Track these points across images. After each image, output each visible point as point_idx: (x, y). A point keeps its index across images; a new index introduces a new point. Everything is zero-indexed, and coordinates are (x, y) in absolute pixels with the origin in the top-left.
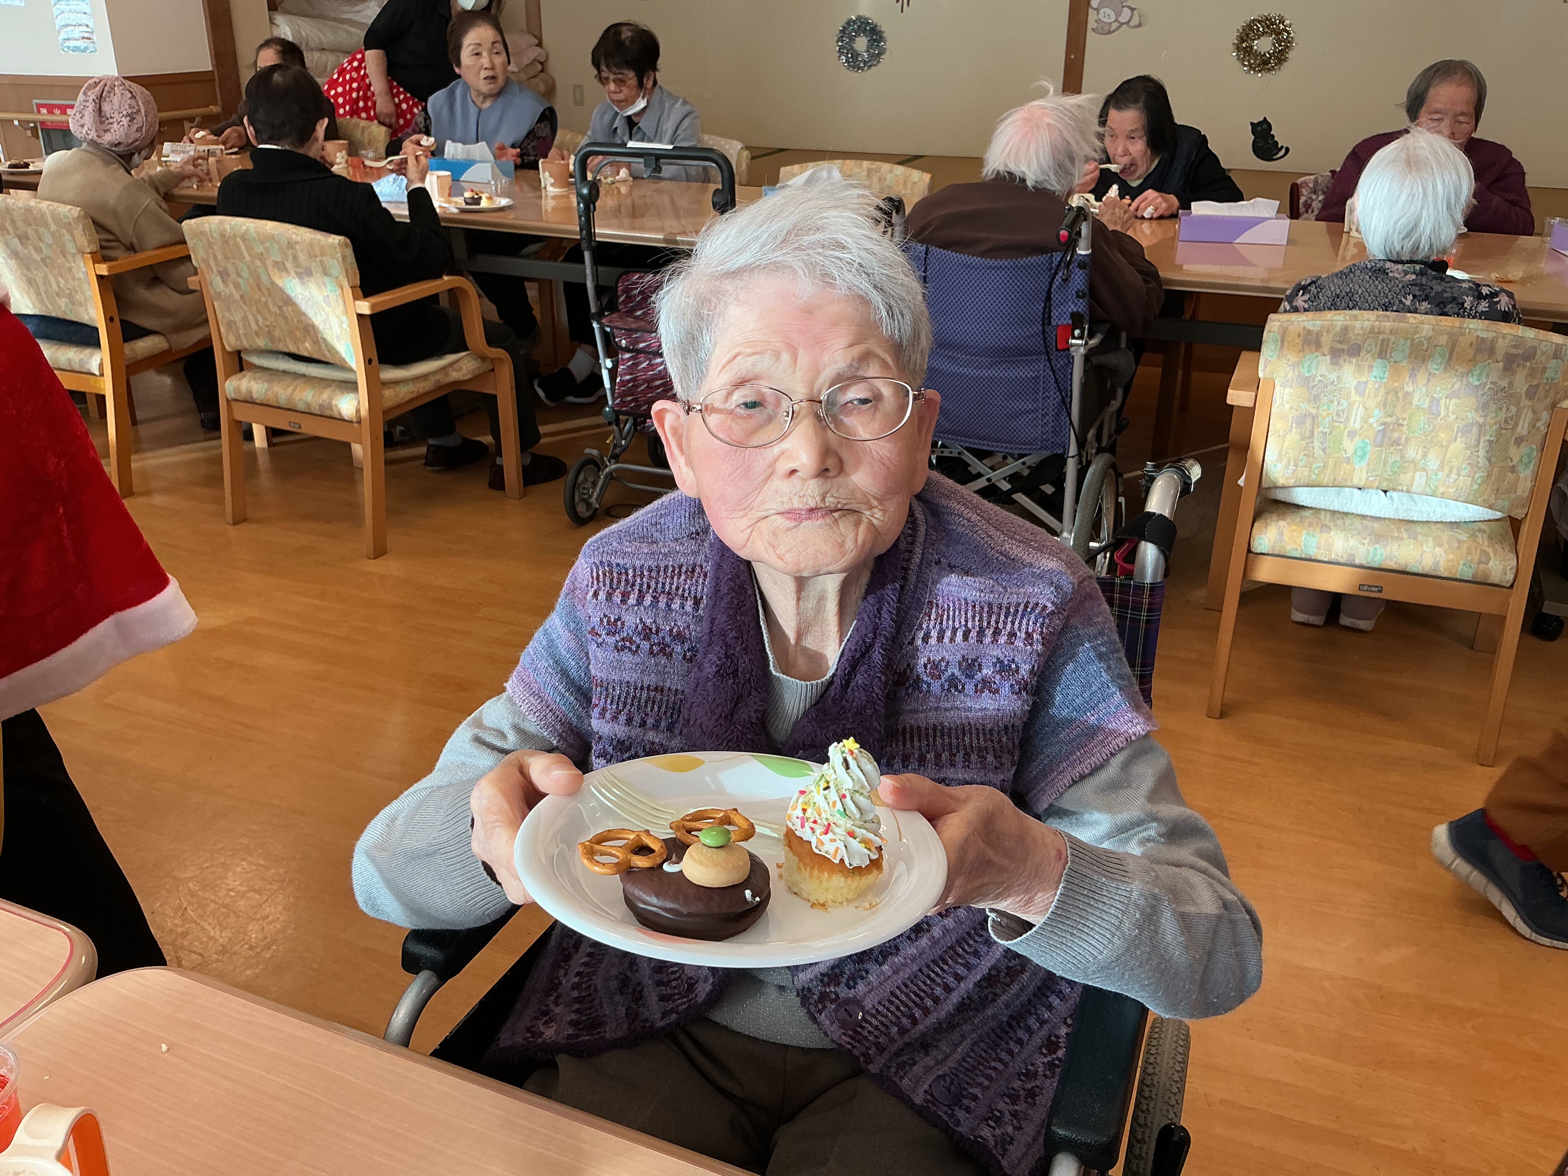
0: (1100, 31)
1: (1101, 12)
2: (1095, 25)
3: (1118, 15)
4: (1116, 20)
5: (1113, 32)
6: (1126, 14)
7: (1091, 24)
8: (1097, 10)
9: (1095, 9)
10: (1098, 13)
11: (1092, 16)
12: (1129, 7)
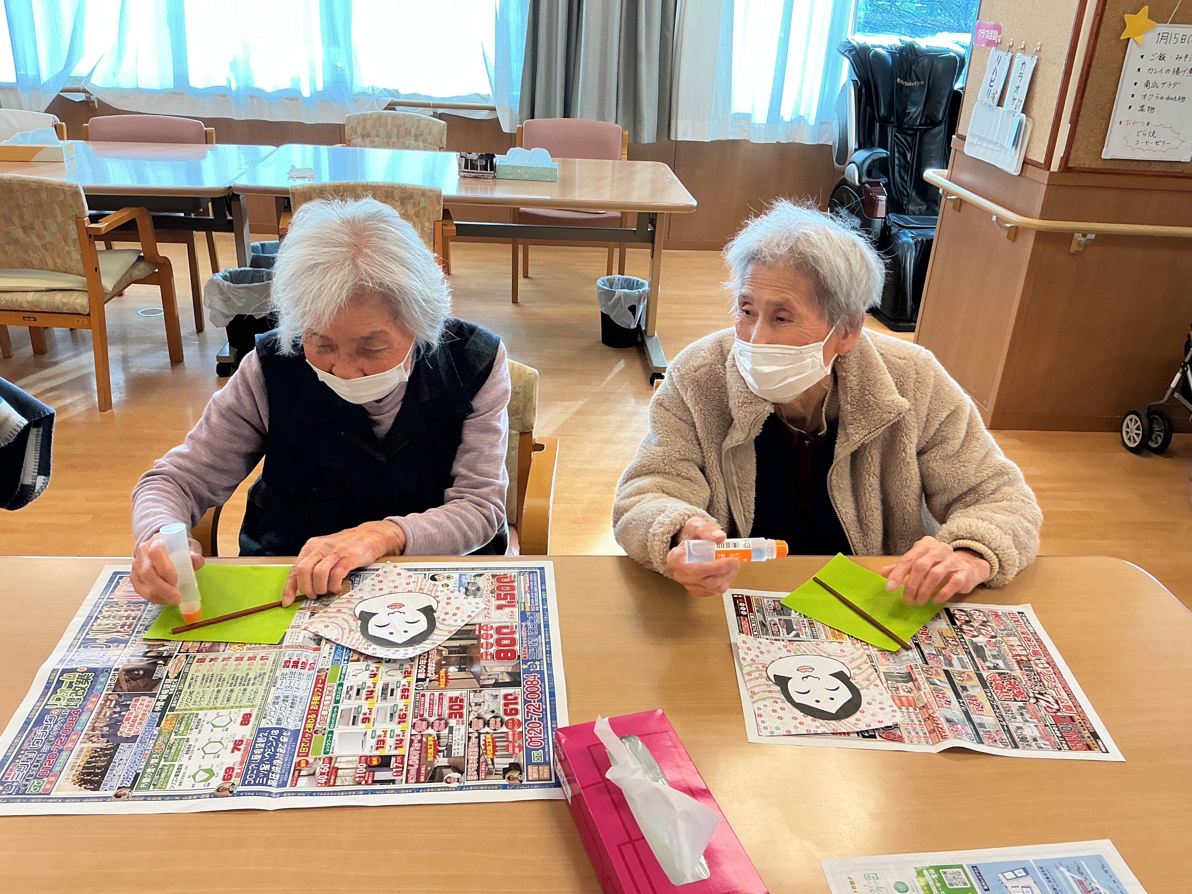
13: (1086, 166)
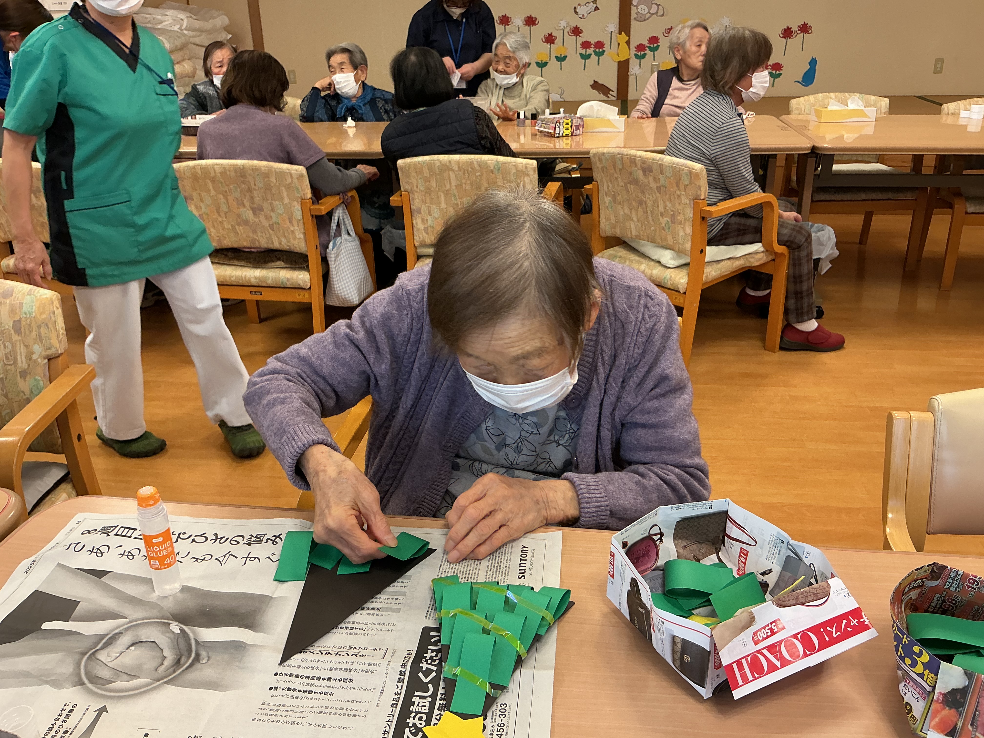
0: (640, 19)
1: (639, 7)
2: (636, 16)
3: (650, 9)
4: (649, 12)
5: (648, 19)
6: (654, 9)
7: (633, 15)
8: (637, 7)
9: (635, 6)
10: (637, 9)
11: (633, 10)
12: (656, 4)
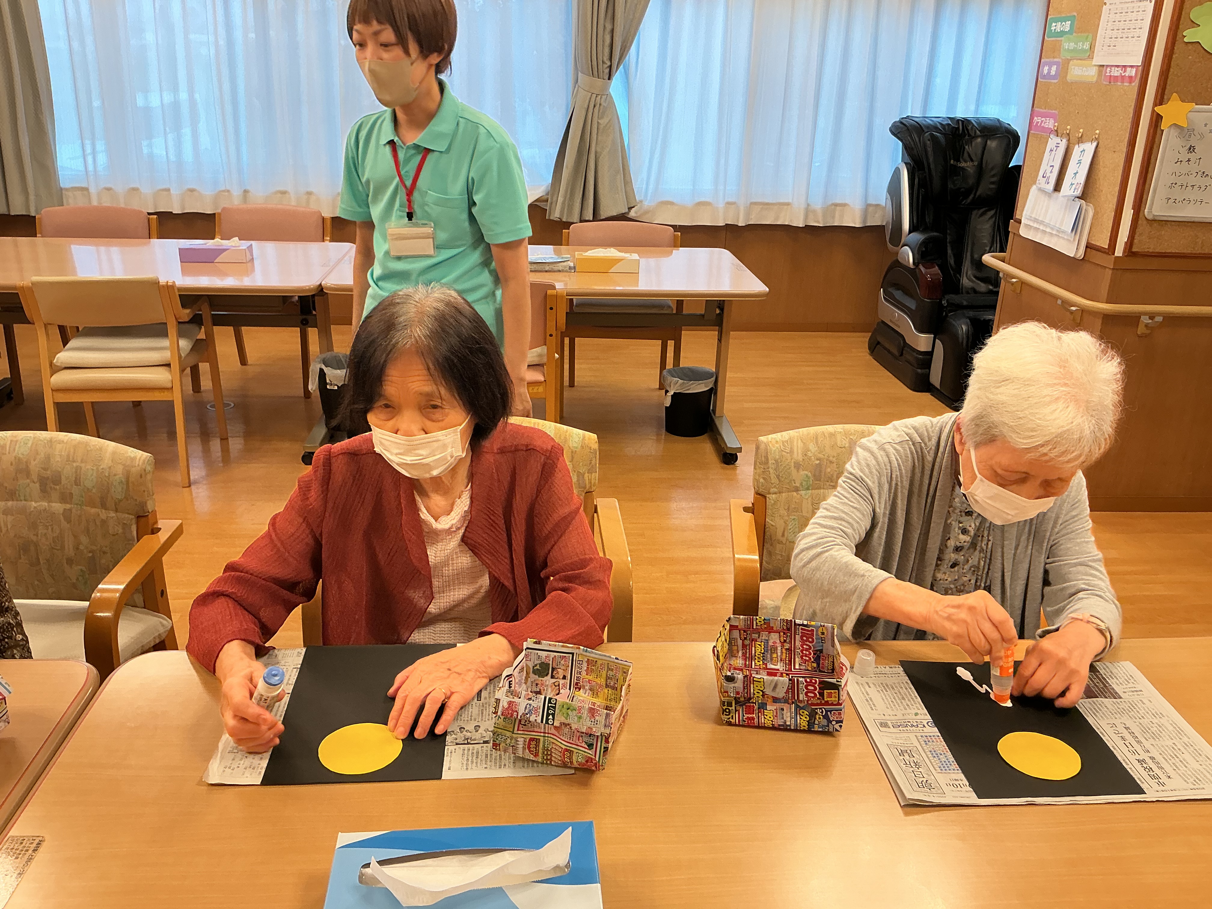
13: (1151, 250)
